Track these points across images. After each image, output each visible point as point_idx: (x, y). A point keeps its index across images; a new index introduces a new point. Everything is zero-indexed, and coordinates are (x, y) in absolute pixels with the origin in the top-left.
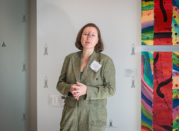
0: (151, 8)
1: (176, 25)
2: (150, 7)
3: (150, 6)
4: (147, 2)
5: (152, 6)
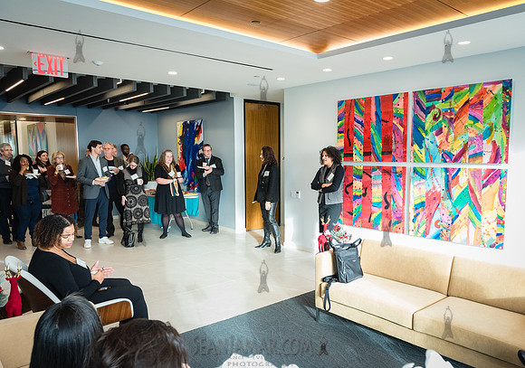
0: (342, 138)
1: (355, 149)
4: (341, 134)
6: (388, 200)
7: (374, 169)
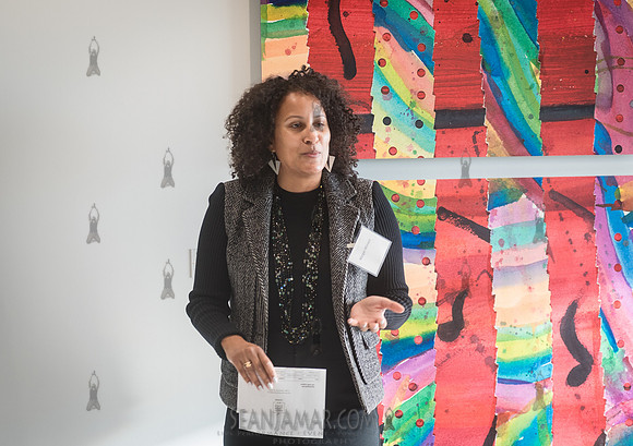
0: (296, 27)
1: (385, 90)
2: (292, 25)
3: (293, 21)
4: (283, 8)
5: (301, 22)
6: (584, 337)
7: (500, 195)
